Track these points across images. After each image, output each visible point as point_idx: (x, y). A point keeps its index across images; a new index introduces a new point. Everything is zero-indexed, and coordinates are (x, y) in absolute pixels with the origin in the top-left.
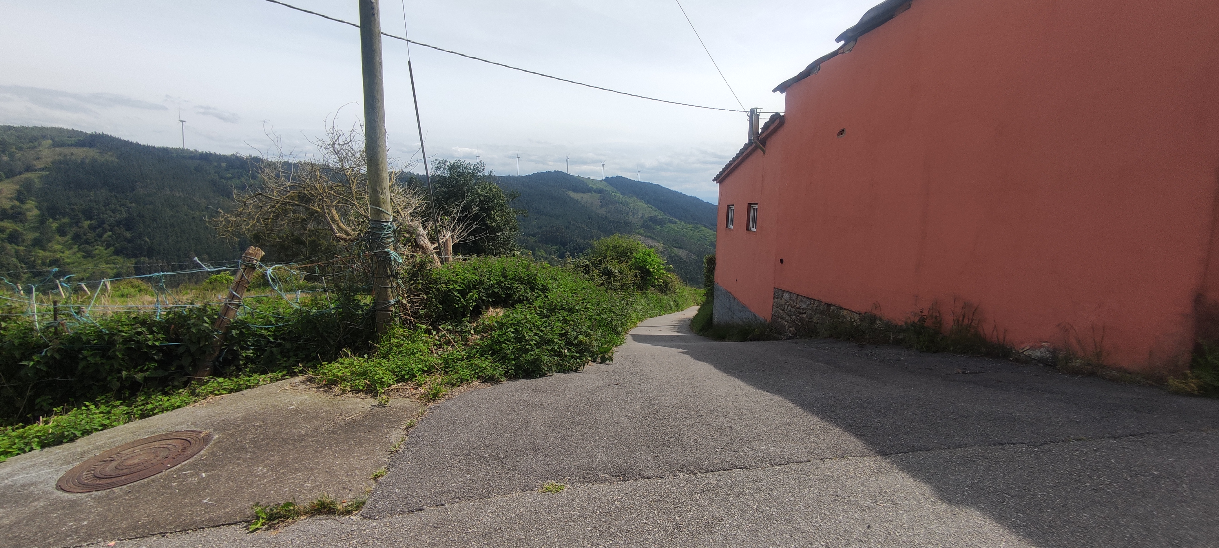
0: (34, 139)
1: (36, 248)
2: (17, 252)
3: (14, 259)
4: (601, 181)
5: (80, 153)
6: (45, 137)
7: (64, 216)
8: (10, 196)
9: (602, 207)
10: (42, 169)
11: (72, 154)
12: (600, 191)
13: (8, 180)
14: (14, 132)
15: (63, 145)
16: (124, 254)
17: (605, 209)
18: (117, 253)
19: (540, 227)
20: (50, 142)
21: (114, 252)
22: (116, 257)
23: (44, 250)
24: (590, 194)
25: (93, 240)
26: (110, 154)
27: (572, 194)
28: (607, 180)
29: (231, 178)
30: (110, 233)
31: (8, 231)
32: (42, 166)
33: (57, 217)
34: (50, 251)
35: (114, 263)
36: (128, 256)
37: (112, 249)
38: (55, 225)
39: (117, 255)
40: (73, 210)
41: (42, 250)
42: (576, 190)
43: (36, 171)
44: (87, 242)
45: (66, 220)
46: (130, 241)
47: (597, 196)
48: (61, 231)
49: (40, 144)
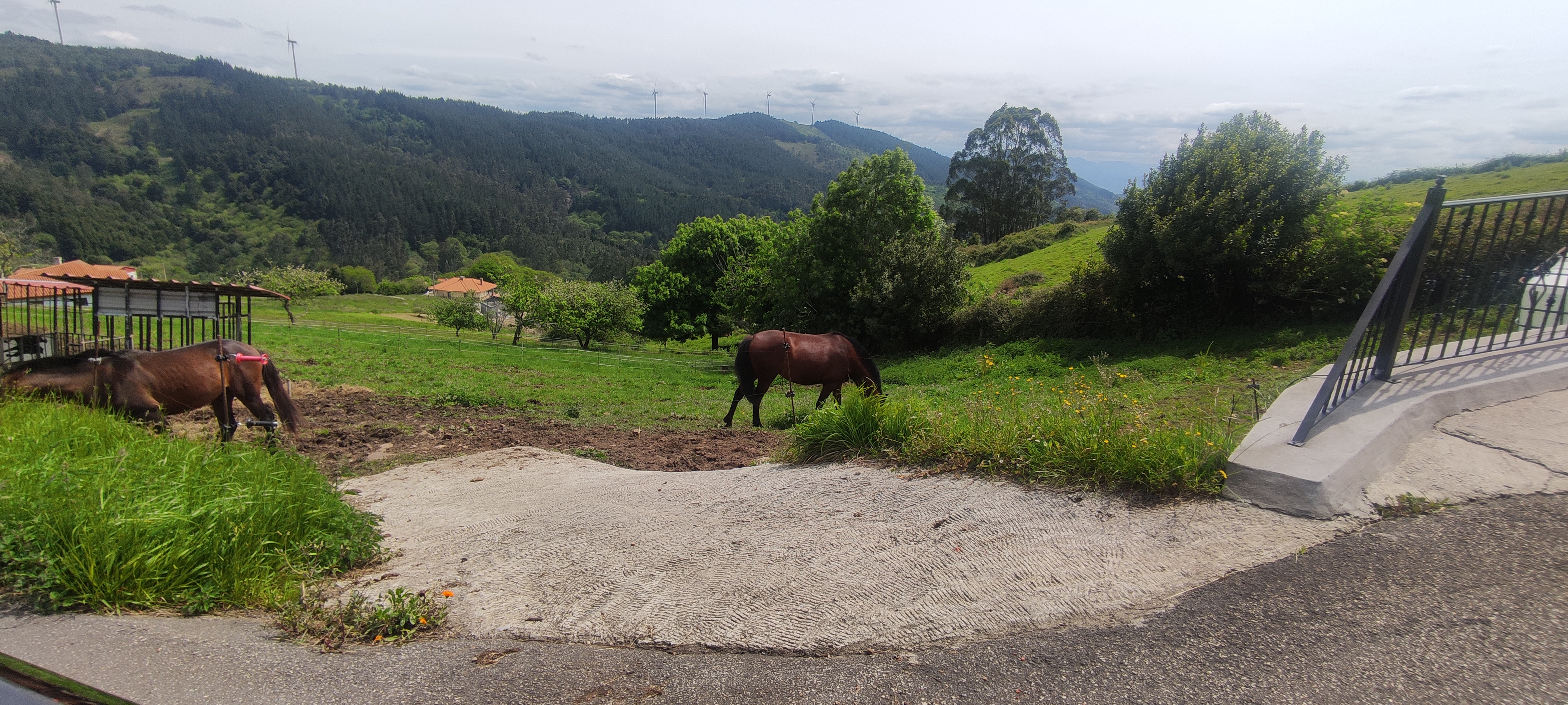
0: (124, 66)
1: (184, 206)
2: (165, 210)
3: (165, 220)
4: (811, 127)
5: (190, 84)
6: (138, 63)
7: (205, 167)
8: (121, 140)
9: (819, 161)
10: (149, 106)
11: (180, 85)
12: (815, 140)
13: (112, 119)
14: (98, 56)
15: (165, 73)
16: (298, 215)
17: (823, 163)
18: (289, 212)
19: (752, 186)
20: (145, 69)
21: (286, 211)
22: (289, 218)
23: (195, 209)
24: (802, 144)
25: (252, 197)
26: (224, 85)
27: (781, 144)
28: (818, 125)
29: (369, 120)
30: (270, 189)
31: (146, 184)
32: (148, 101)
33: (198, 167)
34: (203, 211)
35: (290, 226)
36: (304, 217)
37: (281, 209)
38: (198, 178)
39: (291, 215)
40: (215, 158)
41: (194, 208)
42: (784, 138)
43: (140, 107)
44: (245, 199)
45: (209, 171)
46: (301, 198)
47: (812, 147)
48: (208, 186)
49: (135, 72)
